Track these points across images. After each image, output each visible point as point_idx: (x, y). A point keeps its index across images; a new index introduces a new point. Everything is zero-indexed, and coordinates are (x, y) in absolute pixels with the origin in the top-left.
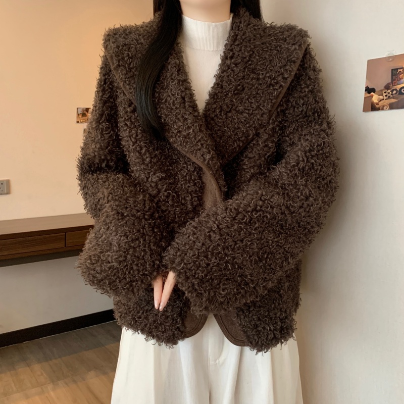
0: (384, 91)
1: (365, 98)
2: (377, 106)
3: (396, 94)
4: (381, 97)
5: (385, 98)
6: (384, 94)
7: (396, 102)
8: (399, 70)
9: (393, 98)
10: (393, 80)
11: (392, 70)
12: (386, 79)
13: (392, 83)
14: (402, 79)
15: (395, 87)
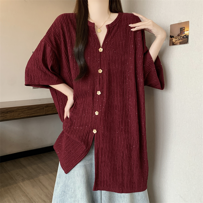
0: (177, 37)
1: (170, 40)
2: (175, 43)
3: (182, 38)
4: (176, 40)
5: (178, 40)
6: (178, 38)
7: (182, 41)
8: (183, 28)
9: (181, 40)
10: (181, 32)
11: (180, 28)
12: (178, 32)
13: (180, 33)
14: (185, 32)
15: (182, 35)
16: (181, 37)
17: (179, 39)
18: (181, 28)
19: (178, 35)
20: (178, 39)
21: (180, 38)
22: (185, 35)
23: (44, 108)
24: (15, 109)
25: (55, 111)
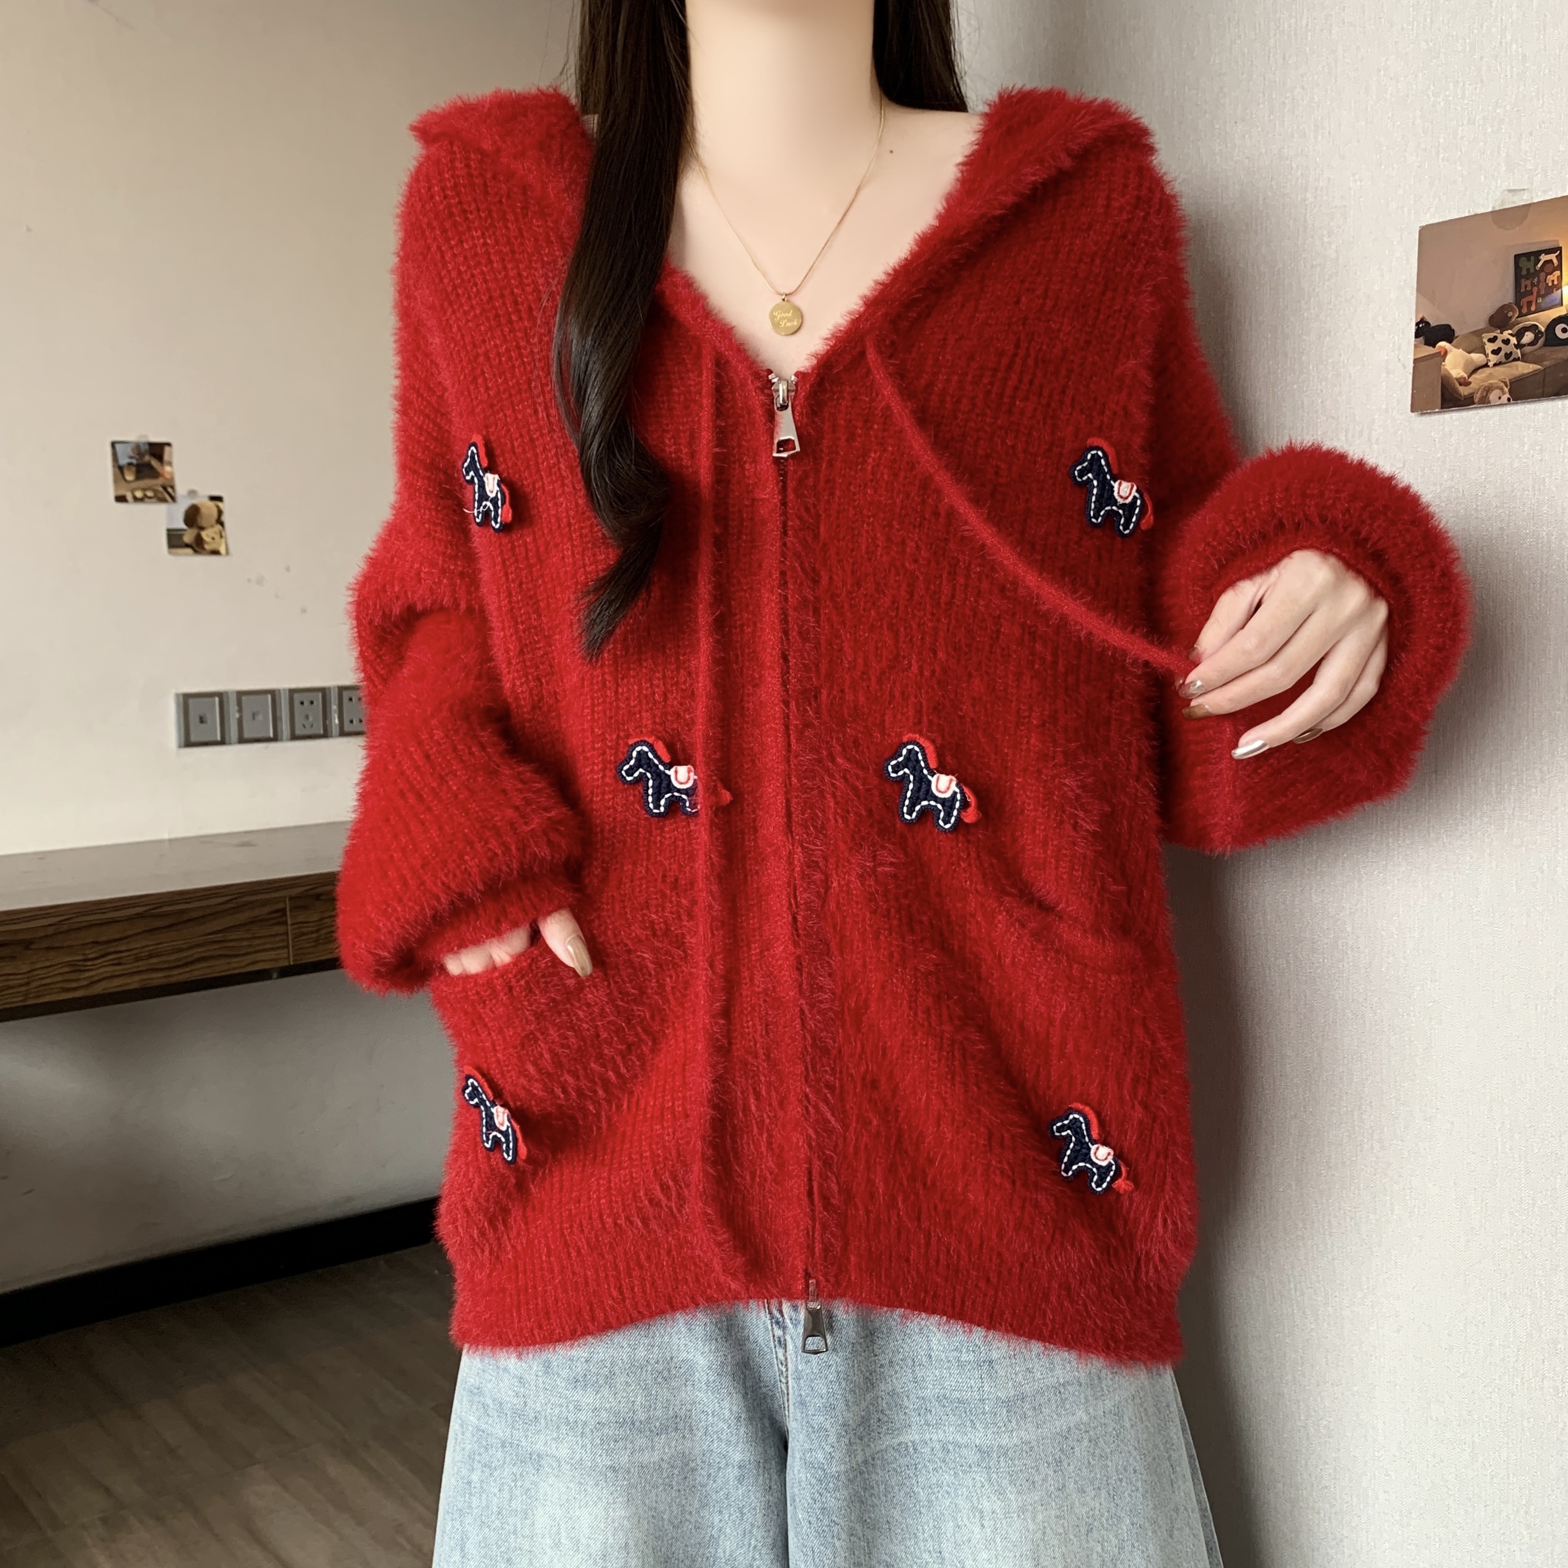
1: (1416, 361)
2: (1464, 391)
4: (1478, 358)
7: (1535, 372)
8: (1544, 258)
10: (1520, 293)
11: (1518, 257)
12: (1493, 290)
13: (1518, 302)
14: (1558, 287)
16: (1528, 337)
17: (1505, 349)
18: (1527, 255)
19: (1499, 320)
20: (1494, 352)
21: (1517, 346)
22: (1567, 319)
23: (283, 911)
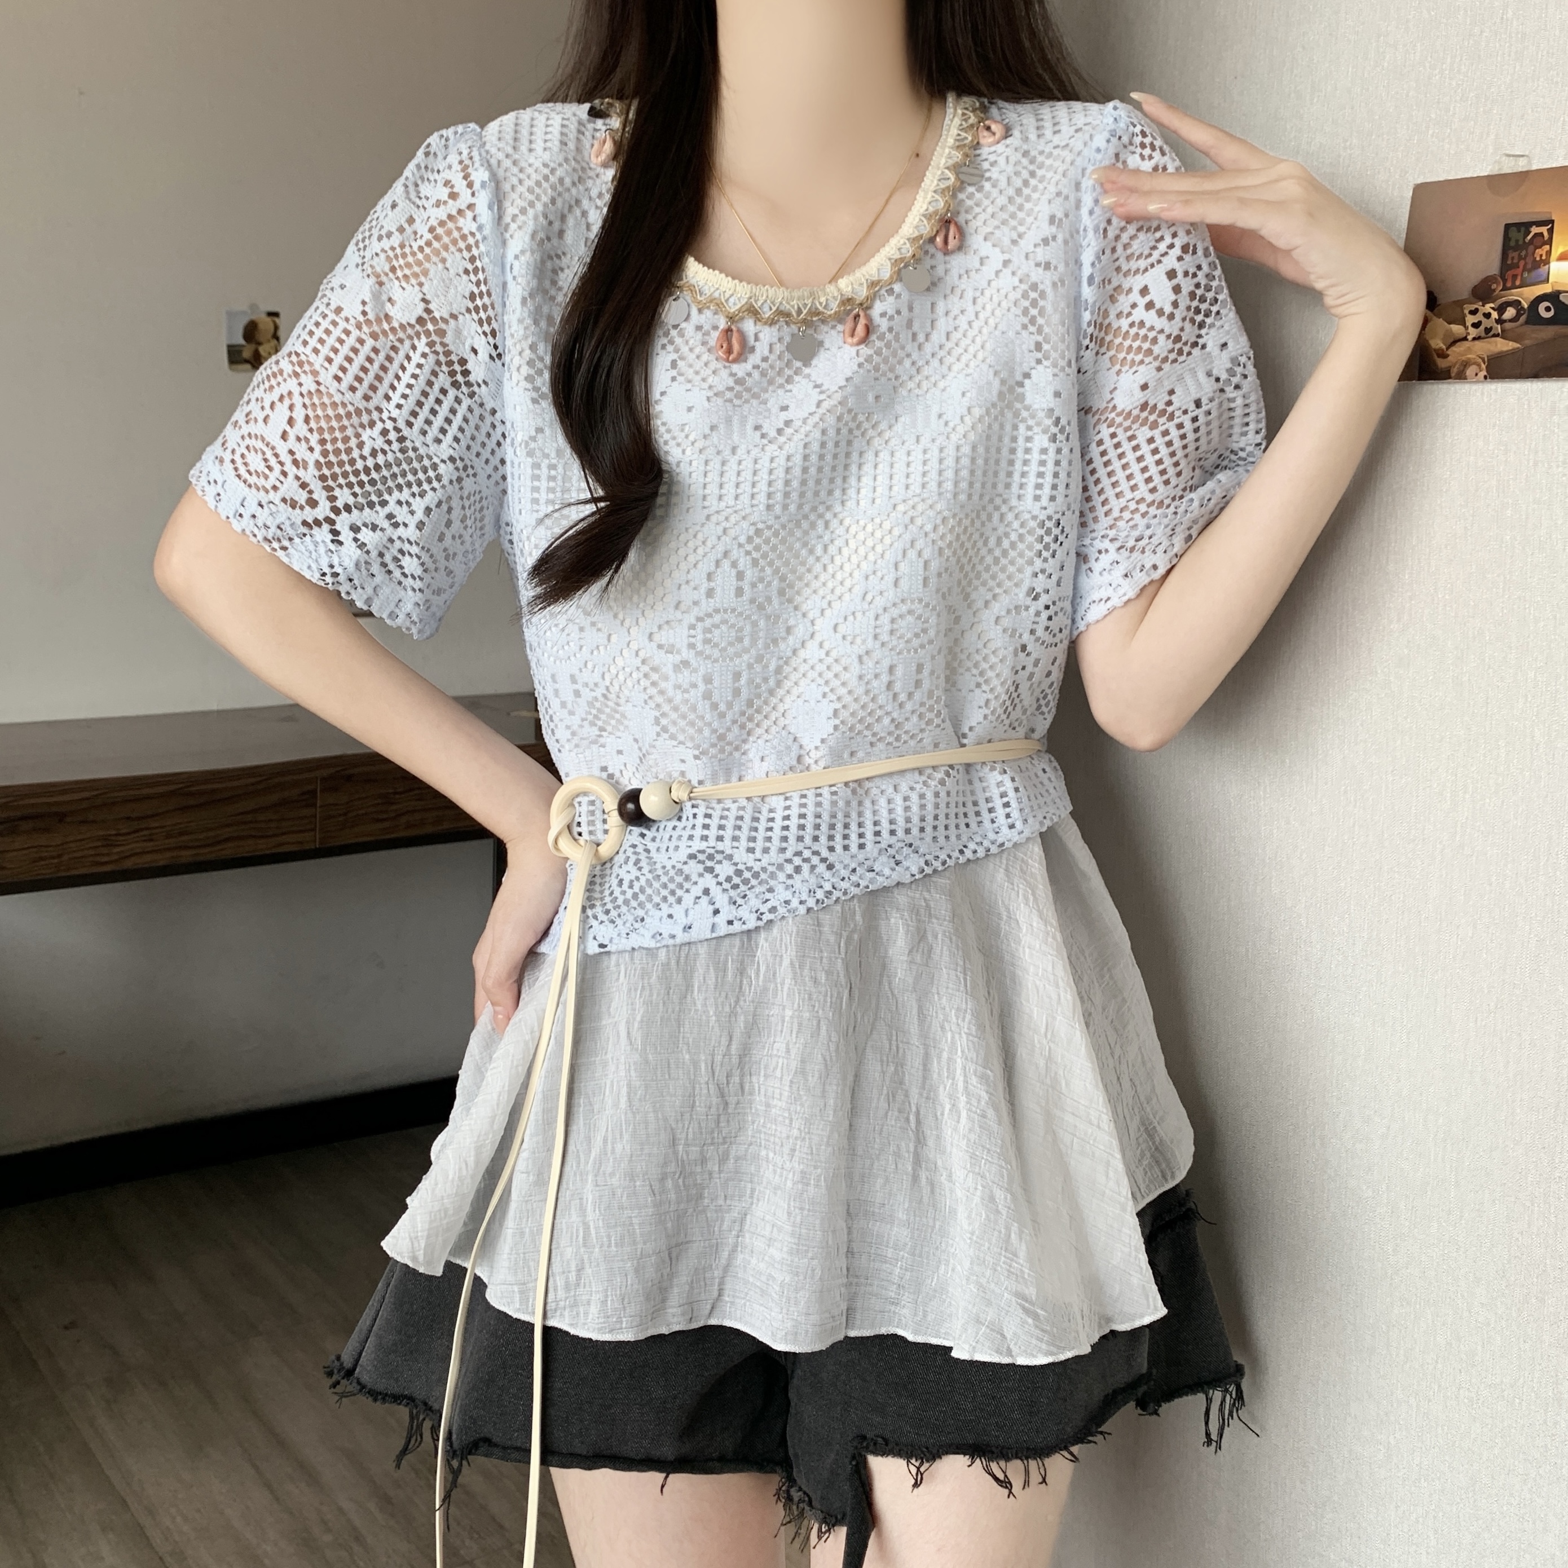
0: (1468, 308)
2: (1441, 363)
3: (1514, 320)
4: (1457, 330)
7: (1513, 351)
8: (1535, 230)
9: (1504, 335)
11: (1508, 227)
12: (1483, 259)
13: (1503, 275)
14: (1547, 262)
15: (1514, 295)
18: (1518, 225)
20: (1476, 325)
21: (1499, 321)
22: (1553, 297)
23: (313, 792)
24: (76, 796)
25: (404, 820)
